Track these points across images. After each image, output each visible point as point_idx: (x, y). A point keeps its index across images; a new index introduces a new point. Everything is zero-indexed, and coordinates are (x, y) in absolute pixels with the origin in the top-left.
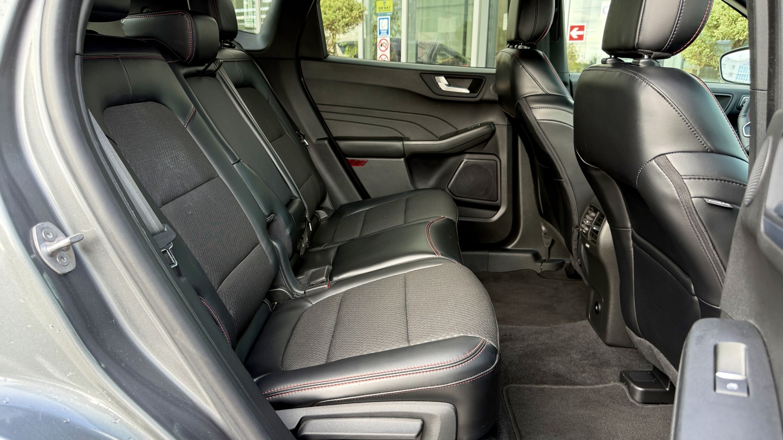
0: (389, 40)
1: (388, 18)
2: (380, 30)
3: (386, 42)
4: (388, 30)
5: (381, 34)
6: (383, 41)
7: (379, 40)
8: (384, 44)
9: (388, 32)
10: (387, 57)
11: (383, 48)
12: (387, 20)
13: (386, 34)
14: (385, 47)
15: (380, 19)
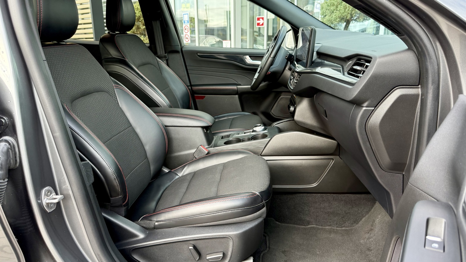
0: (189, 26)
1: (188, 14)
2: (184, 21)
3: (187, 27)
4: (188, 20)
5: (185, 23)
6: (186, 27)
7: (184, 26)
8: (187, 29)
9: (188, 22)
10: (189, 36)
11: (186, 31)
12: (187, 15)
13: (187, 23)
14: (187, 30)
15: (184, 14)
